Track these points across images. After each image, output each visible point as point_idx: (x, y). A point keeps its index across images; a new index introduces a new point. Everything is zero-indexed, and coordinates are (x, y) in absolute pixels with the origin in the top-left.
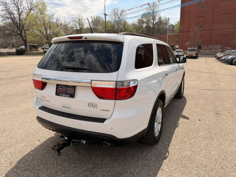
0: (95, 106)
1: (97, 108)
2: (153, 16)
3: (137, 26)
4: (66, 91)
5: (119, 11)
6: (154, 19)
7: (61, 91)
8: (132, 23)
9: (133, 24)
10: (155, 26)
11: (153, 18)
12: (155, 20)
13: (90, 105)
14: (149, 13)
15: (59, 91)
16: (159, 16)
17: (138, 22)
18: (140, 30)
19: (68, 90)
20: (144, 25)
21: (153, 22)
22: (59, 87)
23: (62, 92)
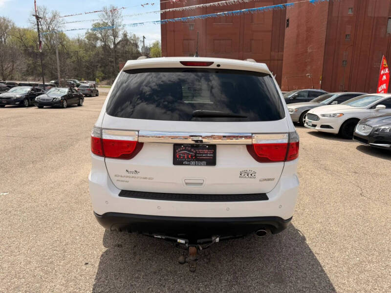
0: (251, 175)
1: (255, 178)
2: (113, 30)
3: (85, 44)
4: (195, 156)
5: (47, 13)
6: (115, 35)
7: (186, 156)
8: (76, 38)
9: (78, 40)
10: (119, 47)
11: (113, 33)
12: (118, 37)
13: (245, 174)
14: (105, 24)
15: (180, 156)
16: (123, 30)
17: (86, 38)
18: (92, 51)
19: (201, 154)
20: (99, 44)
21: (115, 40)
22: (179, 150)
23: (188, 158)
